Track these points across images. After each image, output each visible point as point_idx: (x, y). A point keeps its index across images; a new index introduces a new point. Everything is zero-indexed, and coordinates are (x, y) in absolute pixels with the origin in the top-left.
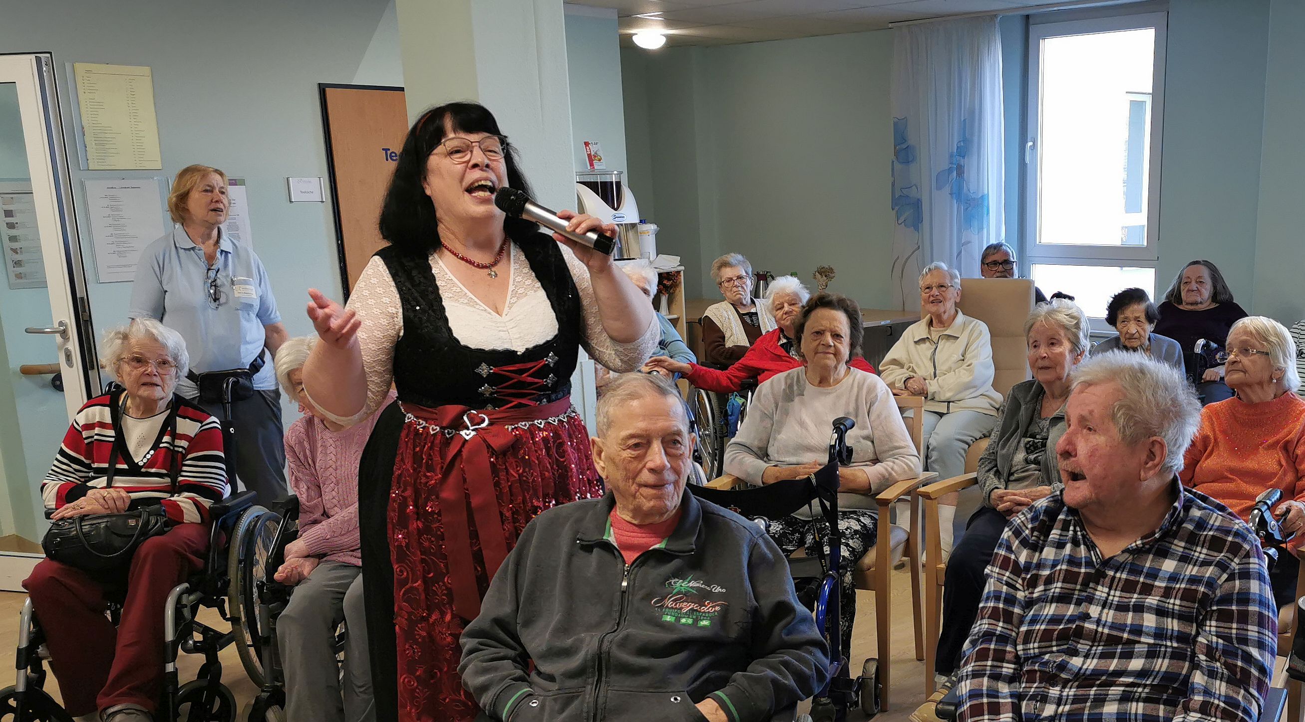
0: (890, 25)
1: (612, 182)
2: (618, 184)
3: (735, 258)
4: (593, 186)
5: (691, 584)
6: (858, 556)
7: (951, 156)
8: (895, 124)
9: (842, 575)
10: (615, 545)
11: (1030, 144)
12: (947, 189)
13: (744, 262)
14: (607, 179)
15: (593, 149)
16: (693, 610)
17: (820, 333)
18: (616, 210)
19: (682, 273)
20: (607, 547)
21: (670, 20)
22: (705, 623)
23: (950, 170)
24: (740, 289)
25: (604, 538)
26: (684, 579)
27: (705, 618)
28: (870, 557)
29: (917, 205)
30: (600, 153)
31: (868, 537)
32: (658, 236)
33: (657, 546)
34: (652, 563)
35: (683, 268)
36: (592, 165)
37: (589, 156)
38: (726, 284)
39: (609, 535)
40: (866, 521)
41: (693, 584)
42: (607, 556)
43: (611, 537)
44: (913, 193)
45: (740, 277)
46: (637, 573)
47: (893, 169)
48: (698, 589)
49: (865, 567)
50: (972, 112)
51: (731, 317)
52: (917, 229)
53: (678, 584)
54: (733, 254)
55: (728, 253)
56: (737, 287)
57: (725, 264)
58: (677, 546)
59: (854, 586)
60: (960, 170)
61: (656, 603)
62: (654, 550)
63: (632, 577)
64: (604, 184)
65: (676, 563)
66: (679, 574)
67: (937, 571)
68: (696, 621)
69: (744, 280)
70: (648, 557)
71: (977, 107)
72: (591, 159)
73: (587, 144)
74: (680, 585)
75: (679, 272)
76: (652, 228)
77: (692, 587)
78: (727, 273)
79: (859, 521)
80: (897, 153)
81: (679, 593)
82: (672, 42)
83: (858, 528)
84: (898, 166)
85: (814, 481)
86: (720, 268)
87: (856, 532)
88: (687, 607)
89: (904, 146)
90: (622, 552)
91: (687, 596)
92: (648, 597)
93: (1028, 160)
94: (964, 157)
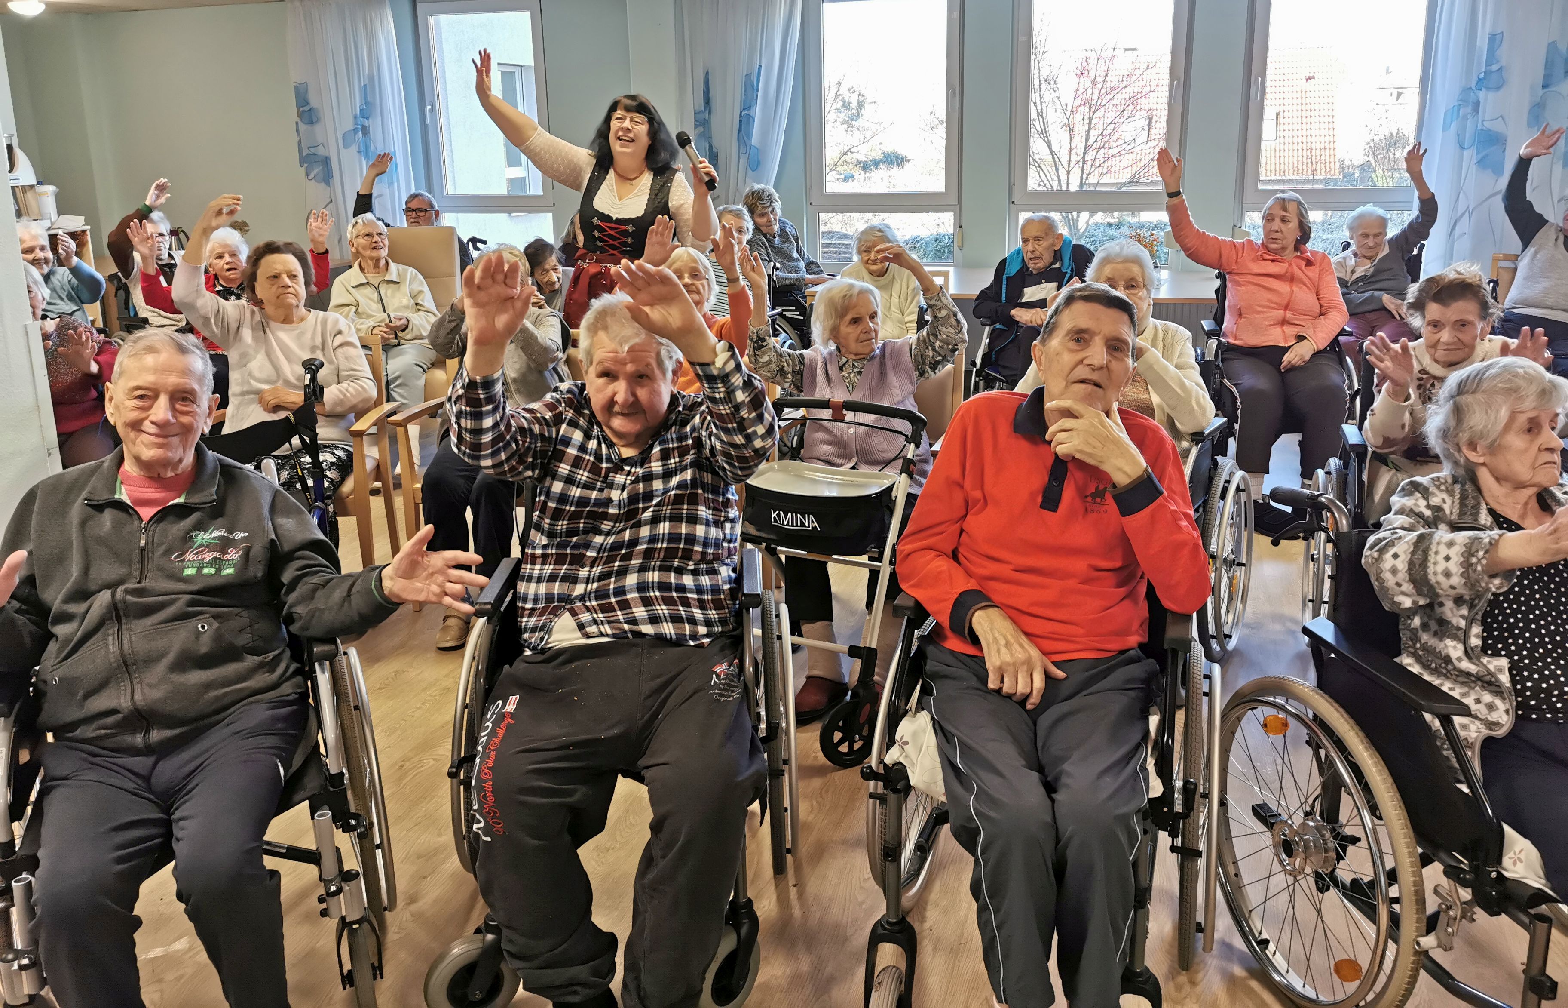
5: (213, 535)
6: (336, 485)
7: (355, 117)
8: (295, 87)
9: (327, 505)
10: (128, 502)
11: (429, 107)
12: (354, 148)
16: (215, 559)
17: (276, 277)
18: (10, 172)
19: (88, 233)
20: (120, 506)
22: (229, 571)
23: (356, 130)
25: (117, 496)
26: (205, 532)
27: (229, 566)
28: (348, 486)
29: (326, 162)
31: (345, 467)
32: (58, 197)
33: (176, 501)
34: (171, 518)
35: (88, 227)
39: (121, 493)
40: (340, 453)
41: (216, 534)
42: (121, 515)
43: (123, 495)
44: (321, 151)
46: (154, 532)
47: (298, 131)
48: (220, 538)
49: (345, 495)
50: (371, 78)
52: (328, 183)
53: (200, 537)
58: (195, 499)
59: (336, 514)
60: (365, 130)
61: (176, 557)
62: (172, 506)
63: (151, 533)
65: (195, 516)
66: (200, 526)
67: (414, 491)
68: (219, 570)
70: (167, 514)
71: (375, 73)
74: (203, 537)
75: (84, 232)
76: (51, 189)
77: (214, 538)
79: (333, 453)
80: (300, 115)
81: (201, 546)
82: (53, 10)
83: (334, 460)
84: (303, 127)
85: (293, 420)
87: (332, 464)
88: (208, 557)
89: (307, 108)
90: (137, 509)
91: (209, 547)
92: (168, 552)
93: (428, 122)
94: (367, 118)
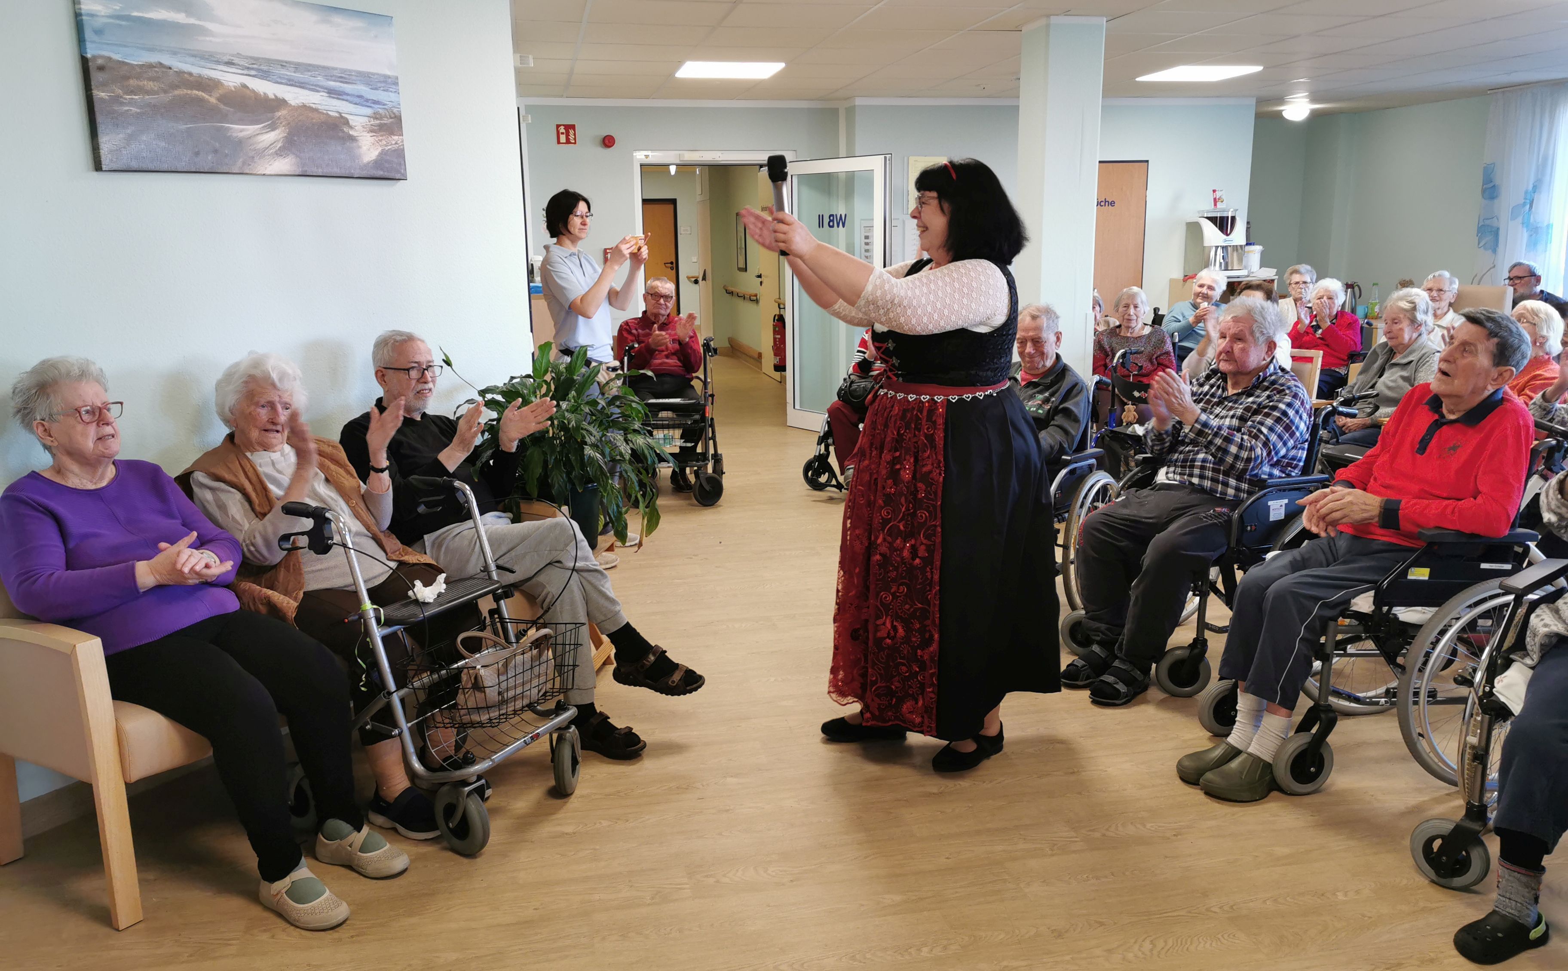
0: (1489, 92)
1: (1228, 217)
2: (1233, 218)
3: (1304, 267)
4: (1213, 220)
7: (1526, 192)
8: (1485, 168)
12: (1519, 219)
13: (1311, 271)
14: (1225, 215)
15: (1218, 195)
18: (1227, 235)
19: (1276, 282)
21: (1314, 99)
23: (1524, 204)
24: (1303, 290)
29: (1496, 233)
30: (1223, 197)
35: (1277, 277)
36: (1215, 205)
37: (1215, 200)
38: (1294, 286)
44: (1494, 223)
45: (1305, 283)
47: (1480, 204)
51: (1290, 309)
52: (1493, 252)
54: (1304, 265)
55: (1300, 264)
56: (1301, 288)
57: (1296, 272)
60: (1531, 204)
64: (1222, 218)
69: (1308, 285)
72: (1215, 201)
73: (1214, 191)
75: (1273, 280)
76: (1257, 249)
78: (1296, 278)
80: (1484, 191)
82: (1315, 116)
84: (1484, 202)
86: (1291, 273)
89: (1492, 185)
94: (1536, 193)
